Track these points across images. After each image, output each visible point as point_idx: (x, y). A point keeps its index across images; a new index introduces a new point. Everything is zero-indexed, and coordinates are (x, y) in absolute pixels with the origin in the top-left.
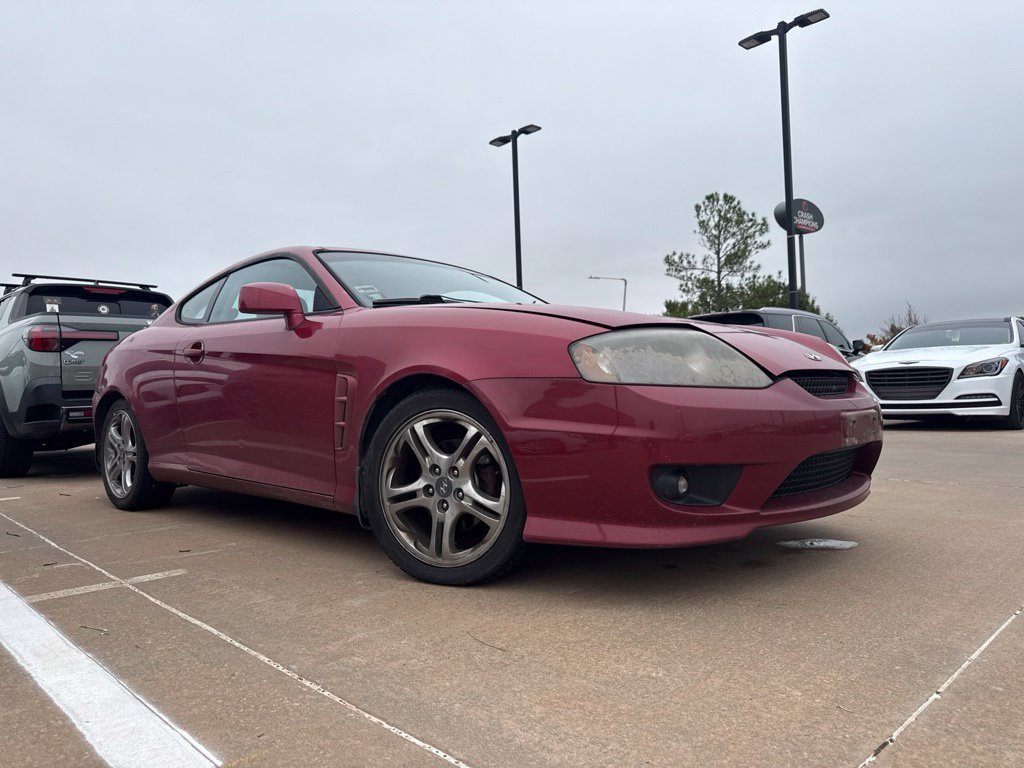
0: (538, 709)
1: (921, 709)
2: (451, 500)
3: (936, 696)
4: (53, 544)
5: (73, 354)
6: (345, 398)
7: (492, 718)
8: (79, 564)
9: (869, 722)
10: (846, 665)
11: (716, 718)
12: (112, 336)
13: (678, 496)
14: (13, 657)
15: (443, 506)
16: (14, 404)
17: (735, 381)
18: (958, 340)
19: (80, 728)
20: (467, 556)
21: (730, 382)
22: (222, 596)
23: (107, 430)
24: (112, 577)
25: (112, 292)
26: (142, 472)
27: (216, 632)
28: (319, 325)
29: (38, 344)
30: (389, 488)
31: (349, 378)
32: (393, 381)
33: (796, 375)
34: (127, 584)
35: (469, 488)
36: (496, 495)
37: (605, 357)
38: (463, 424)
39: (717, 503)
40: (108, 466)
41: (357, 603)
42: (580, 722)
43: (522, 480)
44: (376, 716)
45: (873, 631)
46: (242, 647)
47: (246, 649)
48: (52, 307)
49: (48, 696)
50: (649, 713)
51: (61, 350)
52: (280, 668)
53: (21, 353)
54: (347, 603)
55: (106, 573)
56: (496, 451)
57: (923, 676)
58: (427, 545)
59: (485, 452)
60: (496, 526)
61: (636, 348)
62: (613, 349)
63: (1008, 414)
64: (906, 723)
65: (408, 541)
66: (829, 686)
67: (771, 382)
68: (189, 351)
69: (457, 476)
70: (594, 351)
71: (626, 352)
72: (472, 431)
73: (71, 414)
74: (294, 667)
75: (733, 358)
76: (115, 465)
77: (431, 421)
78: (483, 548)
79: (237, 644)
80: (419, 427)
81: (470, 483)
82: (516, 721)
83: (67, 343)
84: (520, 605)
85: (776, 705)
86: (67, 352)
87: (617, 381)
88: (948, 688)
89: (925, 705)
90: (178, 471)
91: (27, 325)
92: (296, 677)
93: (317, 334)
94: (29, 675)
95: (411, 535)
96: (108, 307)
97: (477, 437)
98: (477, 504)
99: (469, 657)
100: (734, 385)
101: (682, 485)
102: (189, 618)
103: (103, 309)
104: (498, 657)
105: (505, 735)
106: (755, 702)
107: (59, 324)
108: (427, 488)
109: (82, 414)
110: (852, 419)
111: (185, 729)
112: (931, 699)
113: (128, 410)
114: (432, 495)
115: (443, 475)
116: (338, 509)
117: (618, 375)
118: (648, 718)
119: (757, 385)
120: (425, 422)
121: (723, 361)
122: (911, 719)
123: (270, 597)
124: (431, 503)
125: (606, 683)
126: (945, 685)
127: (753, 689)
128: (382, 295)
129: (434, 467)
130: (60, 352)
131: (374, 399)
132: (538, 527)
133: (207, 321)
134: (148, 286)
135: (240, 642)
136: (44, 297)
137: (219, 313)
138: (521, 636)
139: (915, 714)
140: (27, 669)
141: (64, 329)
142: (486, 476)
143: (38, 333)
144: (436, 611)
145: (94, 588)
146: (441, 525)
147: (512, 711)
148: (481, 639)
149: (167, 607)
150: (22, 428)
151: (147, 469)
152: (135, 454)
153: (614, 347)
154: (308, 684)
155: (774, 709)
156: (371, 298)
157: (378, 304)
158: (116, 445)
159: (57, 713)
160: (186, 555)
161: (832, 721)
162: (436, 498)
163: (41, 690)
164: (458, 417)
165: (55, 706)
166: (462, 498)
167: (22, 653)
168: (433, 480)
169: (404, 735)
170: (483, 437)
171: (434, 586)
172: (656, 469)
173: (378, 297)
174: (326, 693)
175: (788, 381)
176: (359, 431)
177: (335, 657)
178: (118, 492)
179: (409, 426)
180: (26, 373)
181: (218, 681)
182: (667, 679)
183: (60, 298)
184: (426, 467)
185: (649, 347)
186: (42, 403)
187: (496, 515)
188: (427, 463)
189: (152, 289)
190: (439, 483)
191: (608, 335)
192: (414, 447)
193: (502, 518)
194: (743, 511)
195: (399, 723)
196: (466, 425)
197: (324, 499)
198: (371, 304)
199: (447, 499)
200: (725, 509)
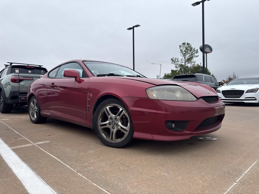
0: (136, 183)
1: (231, 187)
2: (115, 126)
3: (235, 183)
4: (17, 133)
5: (22, 83)
6: (89, 99)
7: (124, 186)
8: (23, 138)
9: (218, 190)
10: (213, 174)
11: (180, 187)
12: (32, 79)
13: (172, 128)
14: (7, 164)
15: (113, 128)
16: (7, 95)
17: (187, 99)
18: (246, 83)
19: (24, 184)
20: (119, 140)
21: (186, 99)
22: (58, 149)
23: (30, 103)
24: (31, 142)
25: (32, 67)
26: (39, 114)
27: (57, 159)
28: (83, 80)
29: (13, 81)
30: (100, 123)
31: (91, 94)
32: (101, 96)
33: (203, 98)
34: (35, 144)
35: (120, 124)
36: (126, 126)
37: (155, 93)
39: (182, 130)
40: (31, 112)
41: (92, 152)
42: (146, 187)
43: (133, 122)
44: (96, 184)
45: (221, 164)
46: (63, 163)
47: (64, 164)
48: (17, 71)
49: (16, 175)
50: (163, 185)
51: (19, 82)
52: (72, 169)
53: (9, 82)
54: (89, 151)
55: (30, 141)
56: (127, 115)
57: (233, 178)
58: (109, 137)
59: (124, 115)
60: (126, 134)
61: (162, 91)
63: (258, 102)
64: (228, 191)
65: (104, 136)
66: (209, 180)
67: (197, 99)
68: (51, 85)
69: (117, 120)
70: (152, 91)
71: (160, 92)
72: (121, 109)
73: (22, 98)
74: (76, 169)
75: (187, 93)
76: (32, 112)
77: (111, 106)
78: (123, 139)
79: (62, 162)
80: (108, 108)
81: (120, 123)
82: (130, 186)
83: (21, 81)
84: (132, 154)
85: (195, 185)
86: (20, 83)
87: (157, 99)
88: (239, 181)
89: (233, 186)
90: (48, 115)
91: (11, 76)
92: (76, 172)
93: (83, 83)
94: (11, 169)
95: (105, 135)
96: (31, 71)
97: (122, 111)
98: (122, 128)
99: (119, 168)
100: (187, 100)
101: (173, 125)
102: (50, 155)
103: (30, 72)
104: (126, 168)
105: (127, 190)
106: (190, 183)
107: (19, 76)
108: (109, 123)
109: (24, 98)
110: (217, 109)
111: (49, 186)
112: (234, 184)
113: (36, 99)
114: (111, 125)
115: (113, 120)
116: (87, 127)
117: (158, 98)
118: (163, 187)
119: (193, 100)
120: (109, 107)
121: (185, 94)
122: (229, 190)
123: (70, 149)
124: (110, 127)
125: (153, 177)
126: (238, 180)
127: (189, 180)
128: (99, 73)
129: (111, 118)
130: (19, 83)
131: (97, 100)
132: (137, 135)
133: (55, 77)
135: (63, 162)
136: (15, 68)
137: (58, 75)
138: (132, 163)
139: (230, 188)
140: (11, 167)
141: (20, 77)
142: (124, 121)
143: (13, 78)
144: (111, 155)
145: (27, 145)
146: (113, 132)
147: (129, 184)
148: (122, 163)
149: (45, 151)
150: (10, 101)
151: (40, 114)
152: (37, 110)
153: (157, 90)
154: (79, 174)
155: (194, 185)
156: (96, 74)
157: (98, 76)
158: (33, 107)
159: (18, 180)
160: (49, 137)
161: (209, 189)
162: (112, 126)
163: (14, 173)
164: (117, 106)
165: (18, 178)
166: (118, 126)
167: (9, 163)
168: (111, 121)
169: (102, 189)
170: (124, 111)
172: (167, 121)
173: (98, 74)
174: (84, 177)
175: (201, 99)
176: (93, 108)
177: (86, 167)
178: (33, 119)
179: (105, 107)
180: (11, 87)
181: (57, 173)
182: (168, 176)
183: (19, 69)
184: (109, 118)
185: (166, 90)
186: (14, 95)
187: (126, 131)
188: (109, 117)
189: (42, 67)
190: (112, 122)
191: (156, 87)
192: (106, 113)
193: (128, 131)
194: (189, 132)
195: (101, 186)
196: (119, 108)
197: (84, 124)
198: (96, 76)
199: (114, 126)
200: (184, 132)
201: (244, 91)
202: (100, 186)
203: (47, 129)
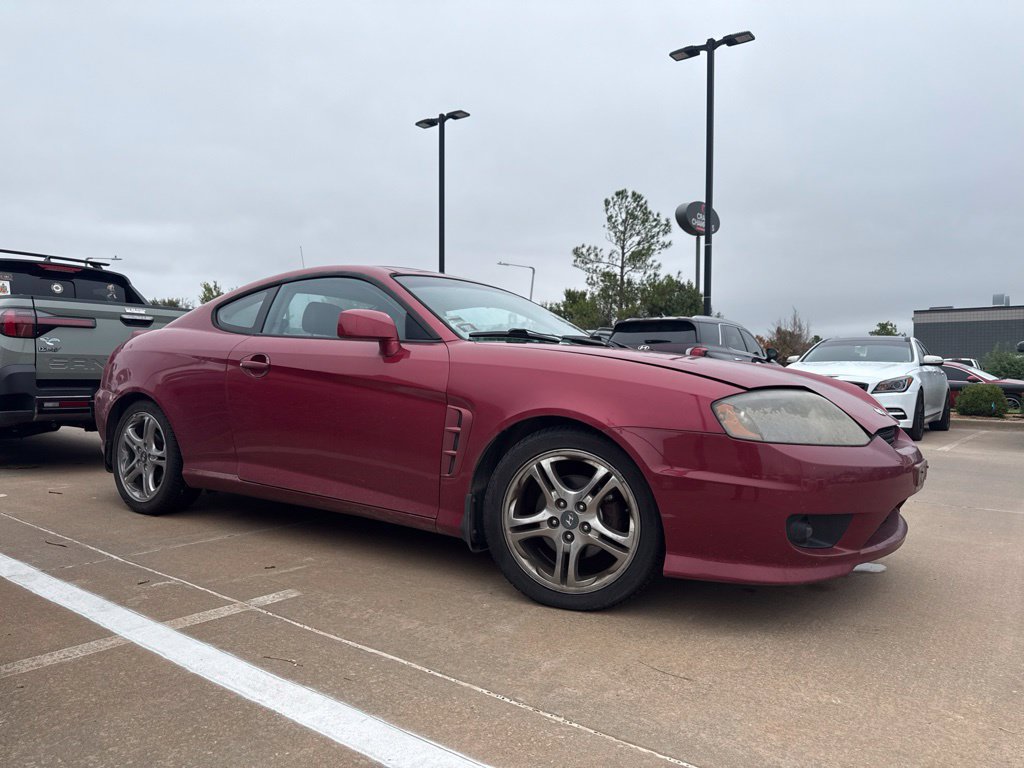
2: (576, 532)
4: (114, 557)
5: (48, 341)
6: (459, 429)
7: (743, 746)
8: (172, 582)
12: (89, 323)
13: (804, 541)
15: (568, 537)
18: (865, 355)
19: (390, 766)
20: (594, 584)
22: (367, 620)
23: (123, 429)
24: (226, 598)
25: (67, 270)
26: (170, 477)
29: (10, 329)
30: (511, 518)
31: (463, 411)
33: (881, 432)
34: (252, 606)
35: (595, 523)
36: (623, 529)
37: (746, 415)
38: (591, 463)
39: (830, 545)
40: (122, 468)
41: (507, 629)
42: (816, 748)
44: (642, 747)
46: (448, 678)
47: (453, 680)
51: (35, 336)
52: (507, 700)
54: (498, 627)
55: (216, 594)
56: (626, 492)
58: (551, 568)
59: (615, 491)
60: (624, 560)
61: (772, 410)
62: (754, 410)
63: (910, 426)
67: (868, 440)
68: (248, 362)
69: (583, 511)
70: (736, 410)
71: (765, 413)
72: (602, 471)
73: (46, 404)
76: (133, 467)
77: (558, 459)
78: (608, 579)
80: (546, 464)
81: (597, 519)
83: (42, 329)
85: (953, 728)
86: (42, 339)
87: (760, 439)
90: (225, 480)
92: (531, 709)
95: (533, 562)
96: (63, 285)
97: (607, 477)
98: (603, 537)
101: (809, 531)
102: (364, 648)
103: (57, 288)
104: (690, 686)
106: (935, 726)
107: (34, 308)
108: (551, 519)
109: (57, 404)
110: (921, 470)
113: (154, 412)
114: (556, 526)
115: (568, 508)
116: (439, 530)
117: (761, 434)
118: (867, 743)
119: (861, 443)
120: (552, 460)
121: (837, 422)
123: (416, 622)
124: (556, 534)
125: (804, 711)
127: (923, 713)
129: (559, 500)
130: (35, 338)
131: (497, 433)
132: (676, 564)
134: (100, 264)
138: (690, 665)
141: (39, 314)
142: (615, 512)
143: (10, 316)
144: (588, 638)
145: (224, 611)
146: (567, 555)
147: (753, 739)
148: (656, 667)
149: (322, 633)
151: (181, 476)
152: (160, 458)
153: (753, 405)
154: (548, 715)
155: (954, 731)
156: (466, 330)
157: (476, 336)
158: (135, 448)
160: (275, 572)
161: (1006, 741)
162: (561, 529)
163: (307, 728)
164: (586, 456)
166: (588, 531)
168: (558, 514)
169: (683, 764)
170: (613, 477)
171: (560, 611)
172: (792, 517)
173: (470, 329)
174: (575, 725)
175: (880, 438)
176: (475, 460)
177: (549, 688)
178: (136, 495)
179: (536, 462)
183: (11, 274)
184: (552, 501)
185: (782, 408)
186: (15, 392)
187: (624, 548)
188: (552, 497)
189: (104, 268)
190: (565, 516)
191: (745, 395)
192: (540, 480)
193: (631, 551)
194: (849, 552)
195: (670, 752)
196: (596, 465)
197: (423, 521)
198: (468, 337)
199: (572, 531)
200: (837, 551)
201: (867, 385)
202: (665, 755)
203: (225, 537)
